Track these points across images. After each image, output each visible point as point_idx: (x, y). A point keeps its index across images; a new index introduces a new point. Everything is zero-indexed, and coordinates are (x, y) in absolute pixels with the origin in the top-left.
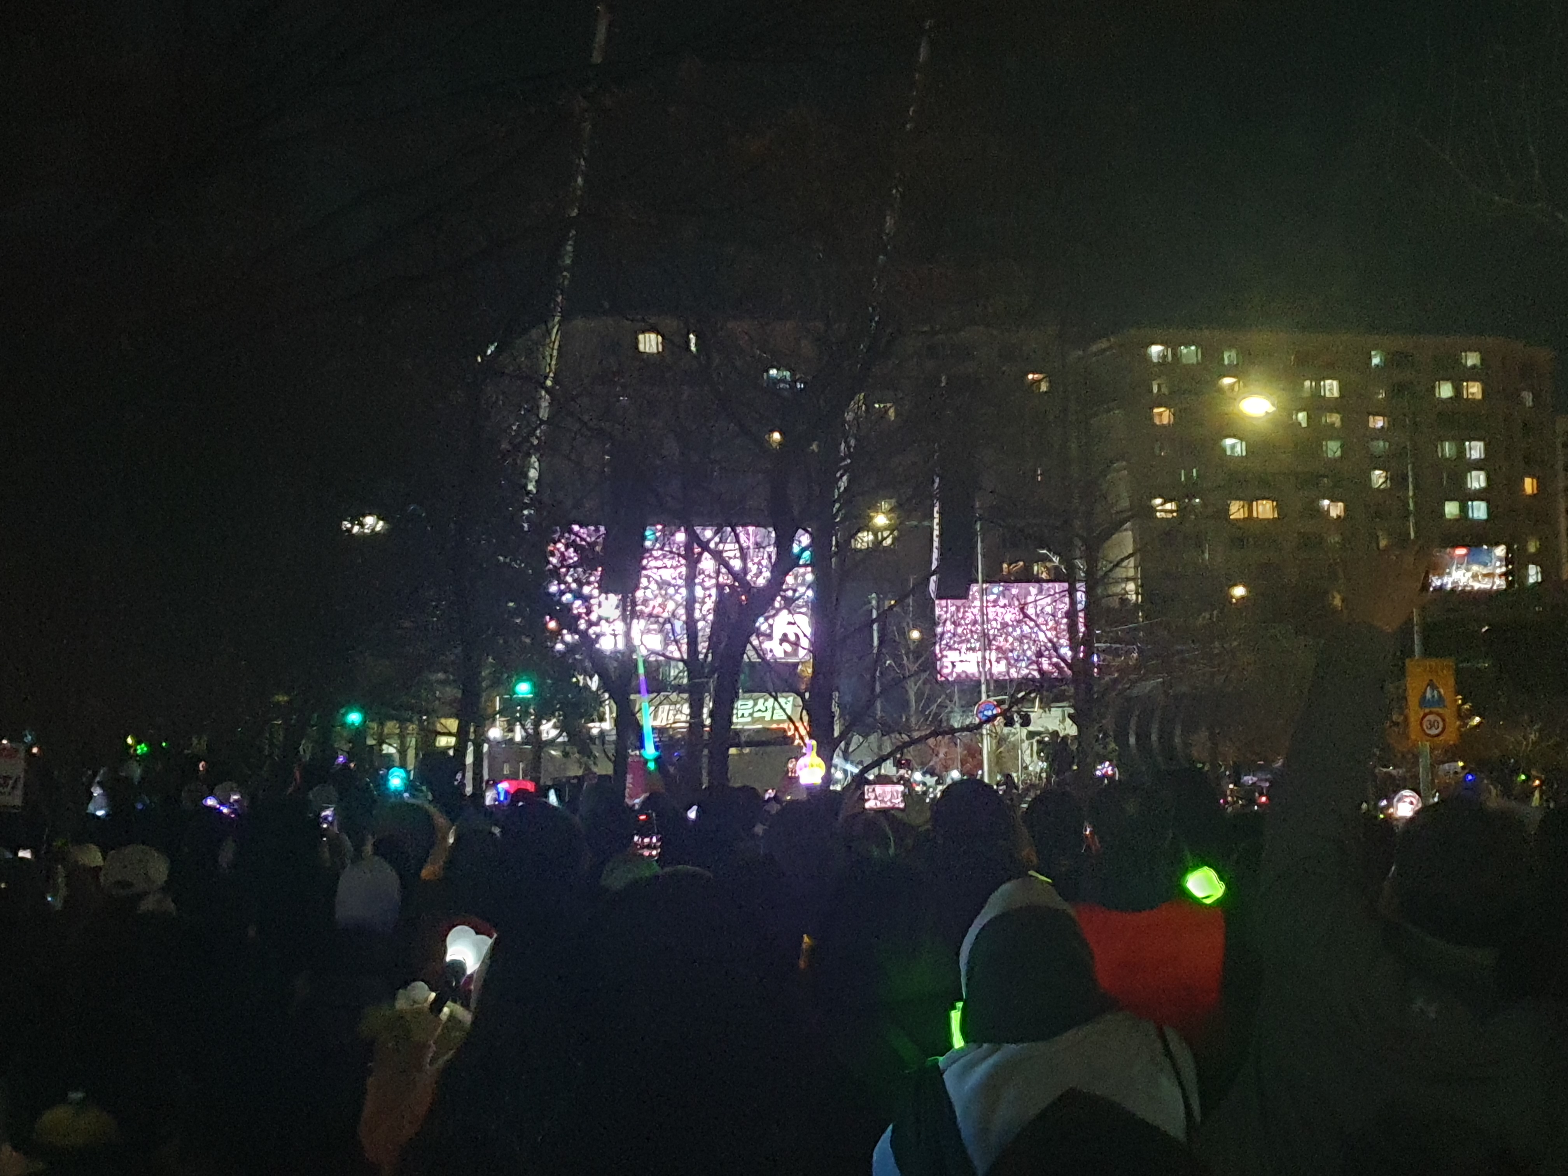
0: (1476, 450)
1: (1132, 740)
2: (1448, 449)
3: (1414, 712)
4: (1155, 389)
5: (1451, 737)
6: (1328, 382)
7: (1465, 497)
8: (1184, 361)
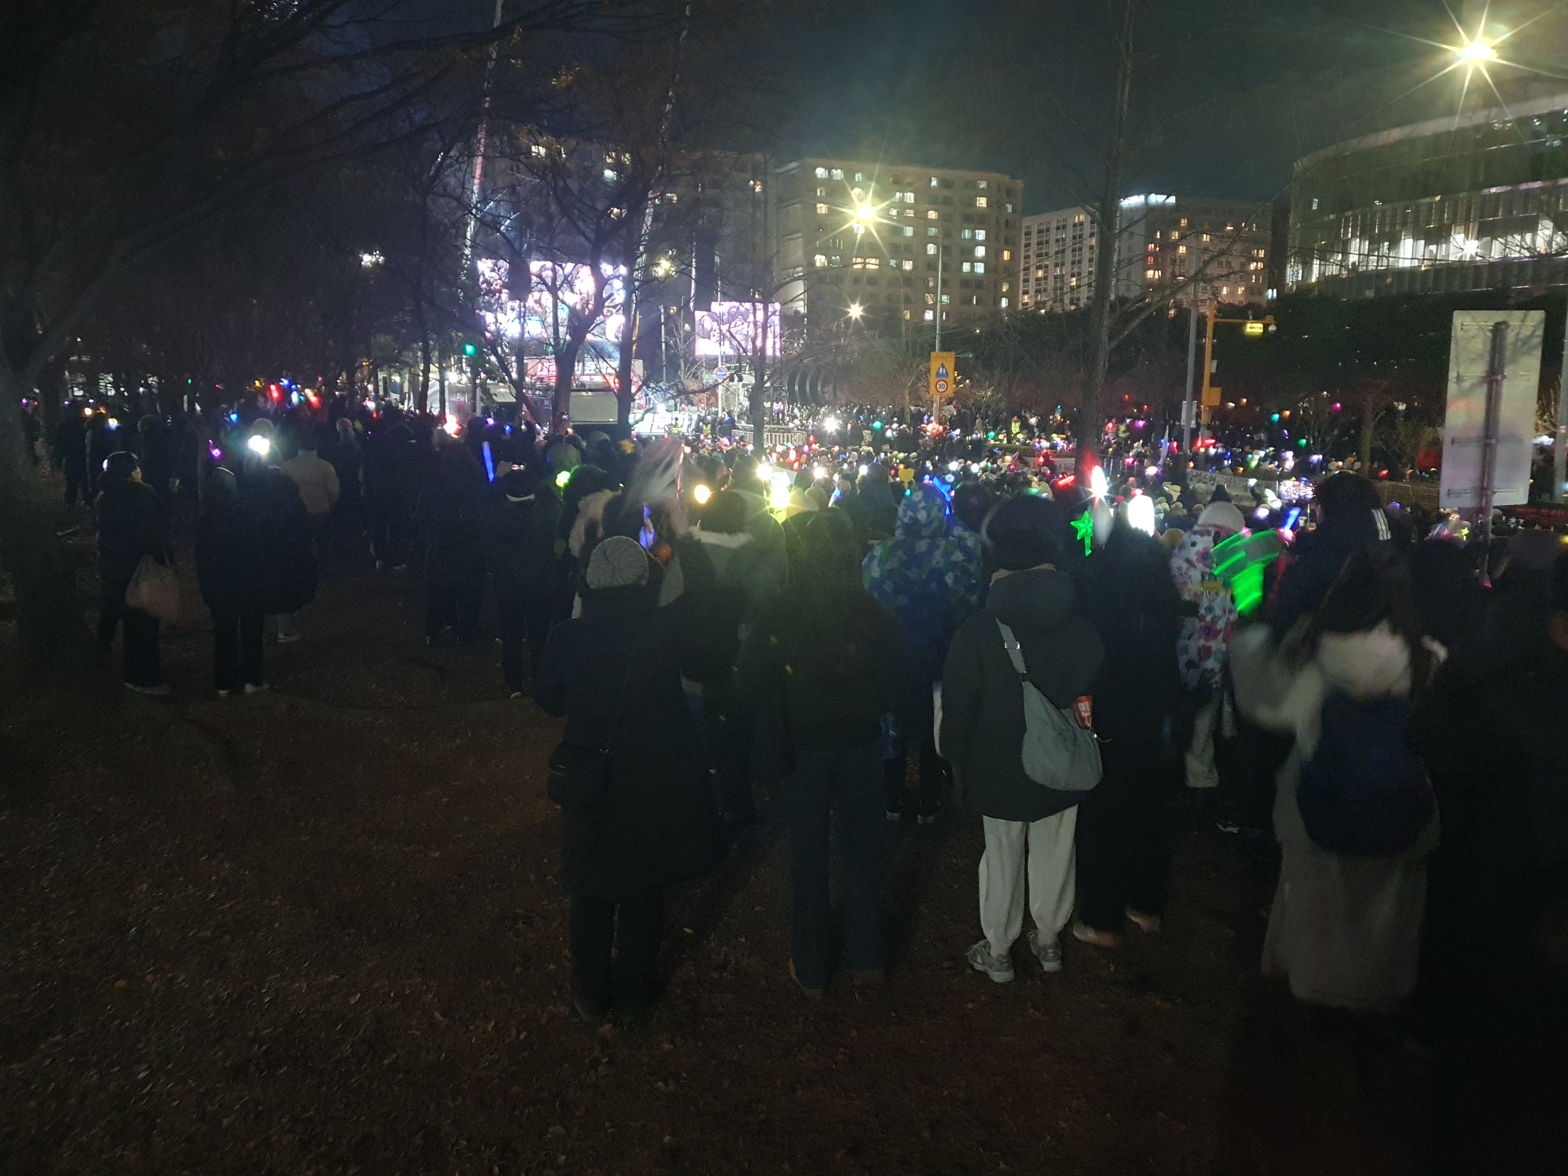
0: (981, 235)
1: (797, 388)
2: (967, 234)
3: (933, 379)
4: (819, 194)
5: (950, 393)
6: (909, 194)
7: (973, 261)
8: (835, 178)
